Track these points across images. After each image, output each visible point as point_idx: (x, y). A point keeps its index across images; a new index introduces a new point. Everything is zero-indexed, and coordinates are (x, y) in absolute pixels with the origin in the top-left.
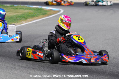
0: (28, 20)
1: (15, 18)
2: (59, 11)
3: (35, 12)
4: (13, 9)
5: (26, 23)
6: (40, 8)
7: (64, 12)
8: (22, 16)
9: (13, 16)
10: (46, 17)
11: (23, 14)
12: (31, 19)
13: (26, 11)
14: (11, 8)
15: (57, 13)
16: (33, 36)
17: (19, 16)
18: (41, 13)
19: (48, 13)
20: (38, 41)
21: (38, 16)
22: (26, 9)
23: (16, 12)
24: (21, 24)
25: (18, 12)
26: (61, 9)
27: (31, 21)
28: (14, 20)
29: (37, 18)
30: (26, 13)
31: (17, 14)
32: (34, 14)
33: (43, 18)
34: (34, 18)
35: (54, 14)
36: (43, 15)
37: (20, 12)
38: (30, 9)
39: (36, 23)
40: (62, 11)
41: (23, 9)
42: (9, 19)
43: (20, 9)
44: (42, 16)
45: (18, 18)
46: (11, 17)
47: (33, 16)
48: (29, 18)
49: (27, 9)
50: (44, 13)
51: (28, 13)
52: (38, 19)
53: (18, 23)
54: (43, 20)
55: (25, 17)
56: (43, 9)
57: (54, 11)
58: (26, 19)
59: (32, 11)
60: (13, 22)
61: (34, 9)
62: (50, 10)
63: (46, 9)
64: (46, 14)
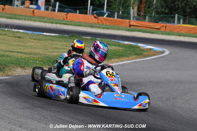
0: (113, 60)
2: (163, 52)
3: (126, 50)
6: (135, 46)
7: (170, 53)
10: (140, 58)
12: (117, 60)
13: (113, 48)
15: (158, 55)
18: (134, 52)
19: (146, 53)
22: (112, 45)
26: (166, 50)
27: (117, 62)
29: (127, 58)
30: (111, 50)
32: (124, 52)
33: (135, 59)
34: (123, 59)
35: (154, 55)
38: (120, 45)
39: (123, 65)
40: (167, 53)
41: (109, 44)
44: (134, 57)
47: (120, 55)
48: (115, 58)
49: (115, 45)
50: (139, 53)
51: (114, 50)
52: (128, 60)
54: (135, 62)
56: (139, 47)
57: (155, 51)
58: (111, 59)
59: (121, 49)
61: (124, 46)
62: (150, 49)
63: (143, 47)
64: (141, 54)
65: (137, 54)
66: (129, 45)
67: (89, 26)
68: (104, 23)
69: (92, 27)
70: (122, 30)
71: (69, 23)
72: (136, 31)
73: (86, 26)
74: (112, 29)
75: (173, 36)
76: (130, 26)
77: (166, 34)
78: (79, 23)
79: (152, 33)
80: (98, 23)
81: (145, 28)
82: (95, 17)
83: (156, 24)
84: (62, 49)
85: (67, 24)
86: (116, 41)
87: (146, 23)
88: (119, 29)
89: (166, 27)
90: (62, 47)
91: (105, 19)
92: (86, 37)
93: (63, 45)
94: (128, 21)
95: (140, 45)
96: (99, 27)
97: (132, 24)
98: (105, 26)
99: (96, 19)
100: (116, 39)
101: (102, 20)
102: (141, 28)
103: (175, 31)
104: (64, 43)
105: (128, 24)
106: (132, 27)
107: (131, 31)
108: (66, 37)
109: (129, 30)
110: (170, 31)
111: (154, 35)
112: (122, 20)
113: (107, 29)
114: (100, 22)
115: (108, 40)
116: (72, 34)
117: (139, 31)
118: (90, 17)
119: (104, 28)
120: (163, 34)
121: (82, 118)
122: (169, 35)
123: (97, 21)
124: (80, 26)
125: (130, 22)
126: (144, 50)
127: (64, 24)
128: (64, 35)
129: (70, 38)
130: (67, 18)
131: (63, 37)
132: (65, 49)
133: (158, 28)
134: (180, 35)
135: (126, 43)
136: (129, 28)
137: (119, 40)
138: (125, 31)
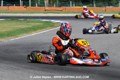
0: (37, 31)
1: (27, 30)
3: (44, 24)
4: (26, 22)
5: (35, 33)
6: (49, 21)
8: (32, 28)
9: (25, 28)
10: (53, 28)
11: (33, 26)
12: (40, 30)
13: (37, 24)
14: (24, 22)
16: (39, 44)
17: (30, 28)
18: (49, 25)
19: (56, 25)
20: (43, 47)
21: (46, 28)
22: (36, 22)
23: (28, 25)
24: (31, 34)
25: (30, 25)
27: (40, 32)
28: (25, 31)
29: (45, 29)
31: (28, 26)
32: (43, 26)
34: (43, 30)
36: (51, 27)
37: (31, 25)
38: (41, 22)
39: (44, 33)
41: (35, 22)
42: (21, 30)
43: (32, 22)
44: (49, 28)
45: (29, 30)
46: (23, 29)
47: (41, 28)
48: (38, 30)
49: (38, 22)
50: (52, 25)
51: (38, 25)
52: (46, 30)
53: (28, 33)
54: (50, 31)
55: (35, 29)
56: (51, 22)
58: (36, 30)
59: (41, 24)
60: (24, 33)
61: (43, 22)
62: (58, 22)
63: (54, 21)
64: (53, 26)
65: (51, 26)
66: (46, 21)
67: (22, 13)
68: (30, 10)
69: (23, 13)
70: (41, 13)
71: (10, 12)
72: (49, 13)
73: (20, 13)
74: (35, 13)
75: (71, 14)
76: (45, 10)
77: (66, 13)
78: (16, 12)
79: (58, 13)
80: (27, 10)
81: (54, 11)
82: (25, 7)
83: (60, 8)
84: (7, 27)
85: (9, 13)
86: (38, 20)
87: (54, 8)
88: (39, 13)
89: (65, 9)
90: (8, 26)
91: (30, 8)
92: (21, 19)
93: (8, 25)
94: (44, 7)
95: (52, 21)
96: (28, 13)
97: (46, 9)
98: (31, 12)
99: (25, 8)
100: (38, 19)
101: (29, 8)
102: (52, 11)
103: (71, 11)
104: (9, 24)
105: (44, 10)
106: (46, 11)
107: (46, 13)
108: (9, 20)
109: (45, 13)
110: (68, 11)
111: (59, 14)
112: (41, 7)
113: (33, 13)
114: (28, 10)
115: (34, 20)
116: (12, 19)
117: (51, 13)
118: (22, 8)
119: (30, 13)
120: (64, 13)
121: (24, 66)
122: (68, 13)
123: (26, 9)
124: (16, 13)
125: (45, 8)
126: (54, 23)
127: (8, 13)
128: (8, 19)
129: (11, 21)
130: (8, 9)
131: (7, 21)
132: (9, 27)
133: (61, 10)
134: (74, 13)
135: (44, 20)
136: (45, 12)
137: (40, 19)
138: (43, 14)
